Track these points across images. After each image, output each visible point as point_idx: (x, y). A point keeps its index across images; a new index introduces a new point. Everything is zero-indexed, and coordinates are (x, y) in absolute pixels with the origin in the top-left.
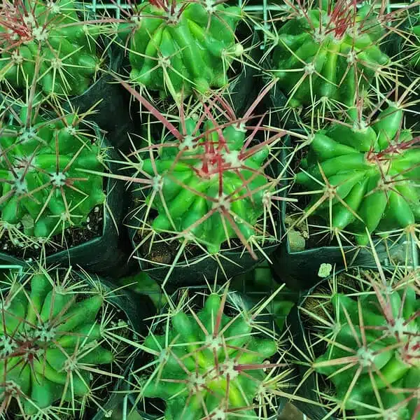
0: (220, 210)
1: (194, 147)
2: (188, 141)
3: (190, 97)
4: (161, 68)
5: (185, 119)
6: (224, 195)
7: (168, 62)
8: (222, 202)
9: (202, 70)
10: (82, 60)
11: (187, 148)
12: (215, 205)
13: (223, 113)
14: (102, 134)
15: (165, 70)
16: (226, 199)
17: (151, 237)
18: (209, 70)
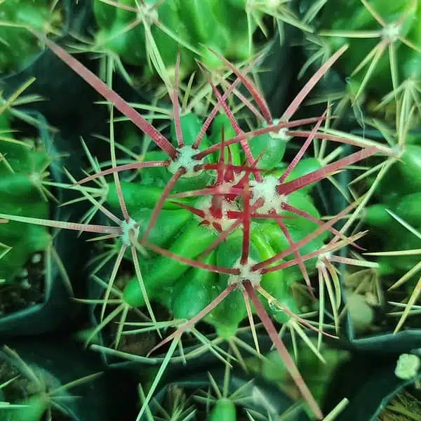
0: (242, 288)
1: (196, 169)
2: (186, 157)
3: (191, 74)
4: (141, 25)
5: (181, 115)
6: (251, 262)
7: (154, 15)
8: (246, 273)
9: (211, 30)
10: (21, 15)
11: (183, 170)
12: (233, 279)
13: (246, 102)
14: (50, 133)
15: (147, 29)
16: (254, 269)
17: (121, 313)
18: (223, 31)
